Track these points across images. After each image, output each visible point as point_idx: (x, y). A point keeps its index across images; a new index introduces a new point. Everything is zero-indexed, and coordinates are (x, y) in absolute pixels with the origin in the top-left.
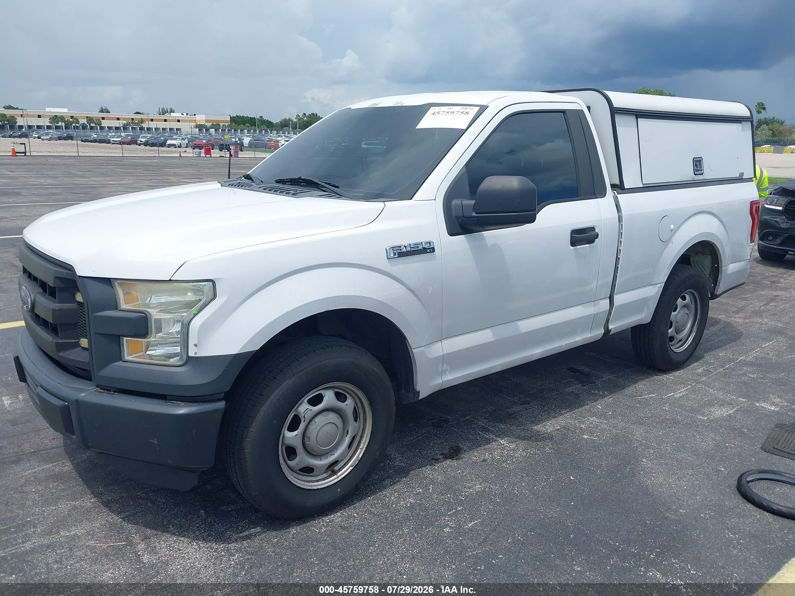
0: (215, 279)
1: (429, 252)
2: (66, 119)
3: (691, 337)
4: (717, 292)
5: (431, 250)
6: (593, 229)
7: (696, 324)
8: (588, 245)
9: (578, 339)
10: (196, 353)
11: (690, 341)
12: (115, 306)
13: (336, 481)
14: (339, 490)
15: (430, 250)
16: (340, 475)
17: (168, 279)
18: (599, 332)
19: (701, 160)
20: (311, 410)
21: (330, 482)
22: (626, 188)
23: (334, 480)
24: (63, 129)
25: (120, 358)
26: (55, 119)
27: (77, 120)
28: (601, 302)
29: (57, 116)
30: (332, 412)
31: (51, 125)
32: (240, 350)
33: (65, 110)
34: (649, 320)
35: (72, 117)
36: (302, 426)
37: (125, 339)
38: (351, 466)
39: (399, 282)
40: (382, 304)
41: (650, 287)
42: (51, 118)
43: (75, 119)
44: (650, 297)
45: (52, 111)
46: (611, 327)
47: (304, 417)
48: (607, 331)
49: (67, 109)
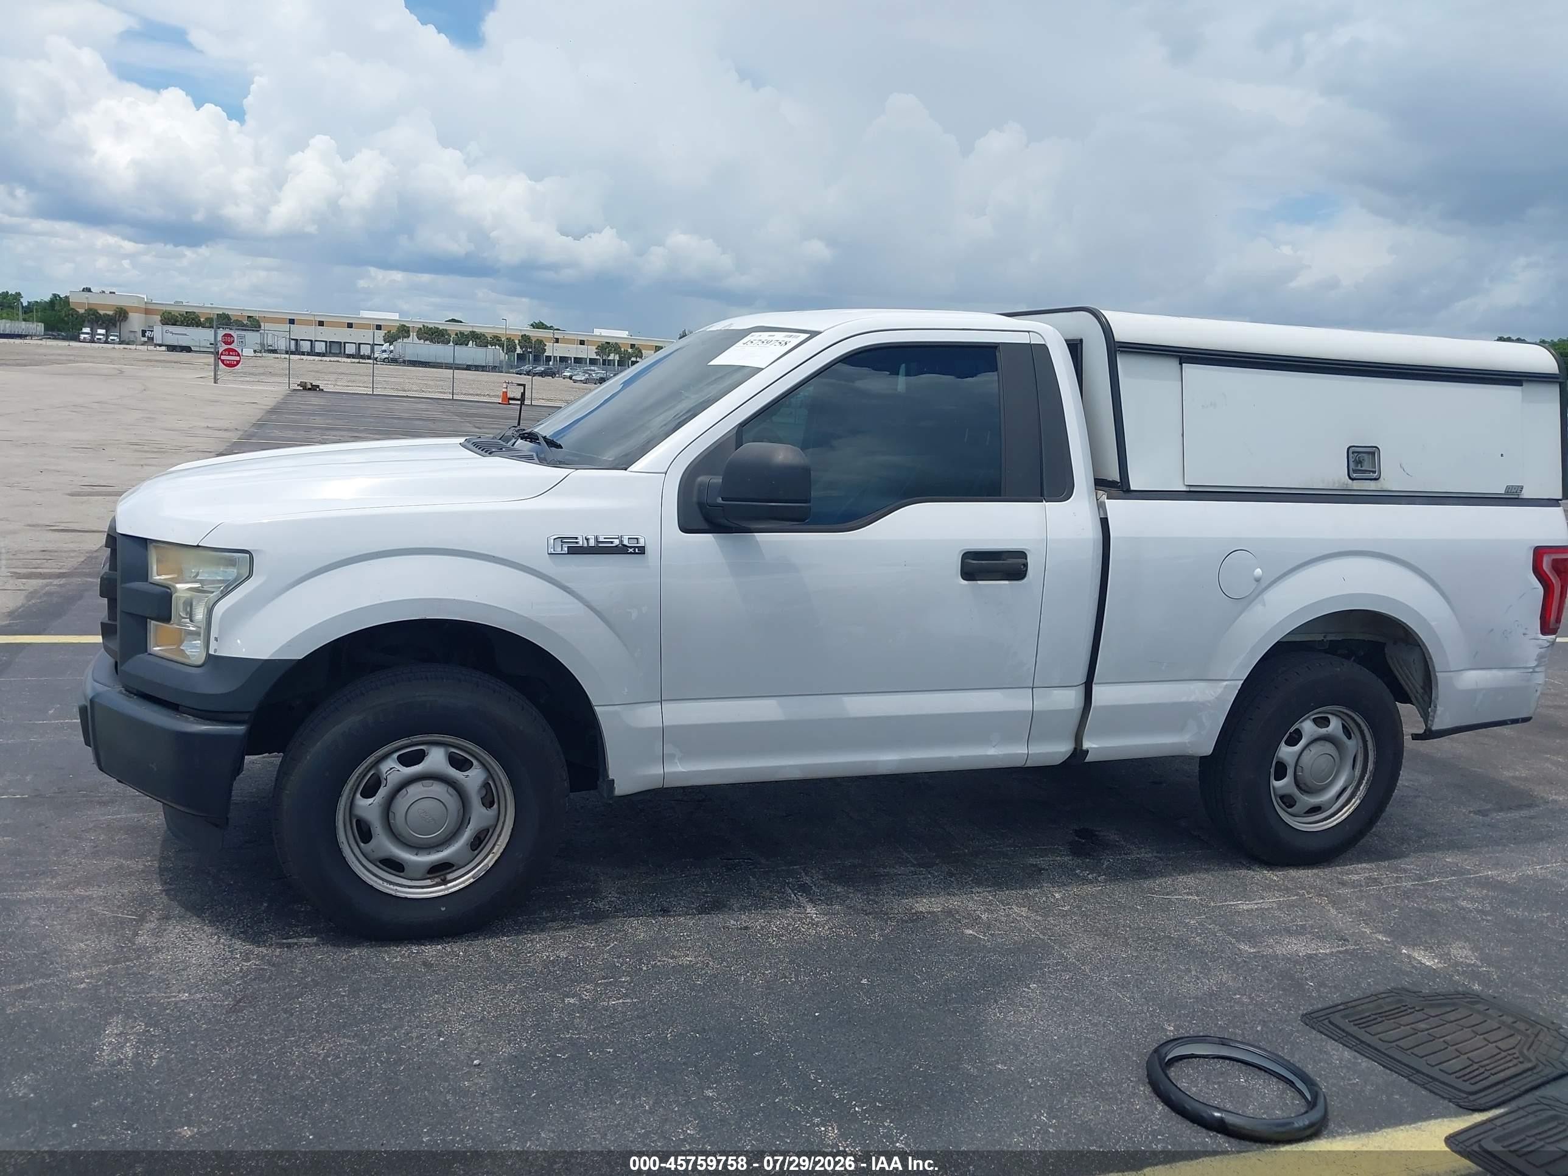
0: (253, 550)
1: (631, 553)
2: (622, 349)
3: (1349, 805)
4: (1432, 725)
5: (637, 549)
6: (1022, 555)
7: (1364, 782)
8: (1007, 582)
9: (992, 751)
10: (215, 651)
11: (1346, 815)
12: (144, 575)
13: (441, 894)
14: (443, 909)
15: (634, 550)
16: (451, 888)
17: (196, 544)
18: (1058, 750)
19: (1374, 453)
20: (398, 771)
21: (431, 893)
22: (1132, 488)
23: (439, 891)
24: (614, 365)
25: (143, 648)
26: (605, 348)
27: (640, 351)
28: (1058, 694)
29: (608, 343)
30: (440, 783)
31: (598, 357)
32: (272, 655)
33: (624, 334)
34: (1208, 749)
35: (632, 346)
36: (382, 792)
37: (153, 622)
38: (473, 877)
39: (569, 593)
40: (530, 622)
41: (1202, 684)
42: (599, 346)
43: (636, 349)
44: (1203, 704)
45: (603, 334)
46: (1086, 745)
47: (386, 779)
48: (1079, 753)
49: (627, 332)
